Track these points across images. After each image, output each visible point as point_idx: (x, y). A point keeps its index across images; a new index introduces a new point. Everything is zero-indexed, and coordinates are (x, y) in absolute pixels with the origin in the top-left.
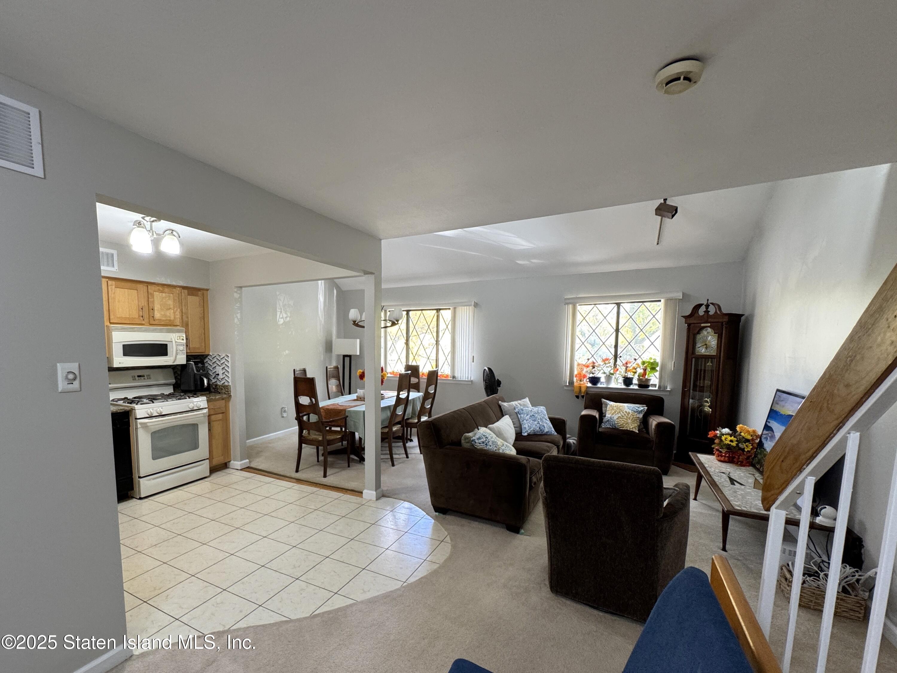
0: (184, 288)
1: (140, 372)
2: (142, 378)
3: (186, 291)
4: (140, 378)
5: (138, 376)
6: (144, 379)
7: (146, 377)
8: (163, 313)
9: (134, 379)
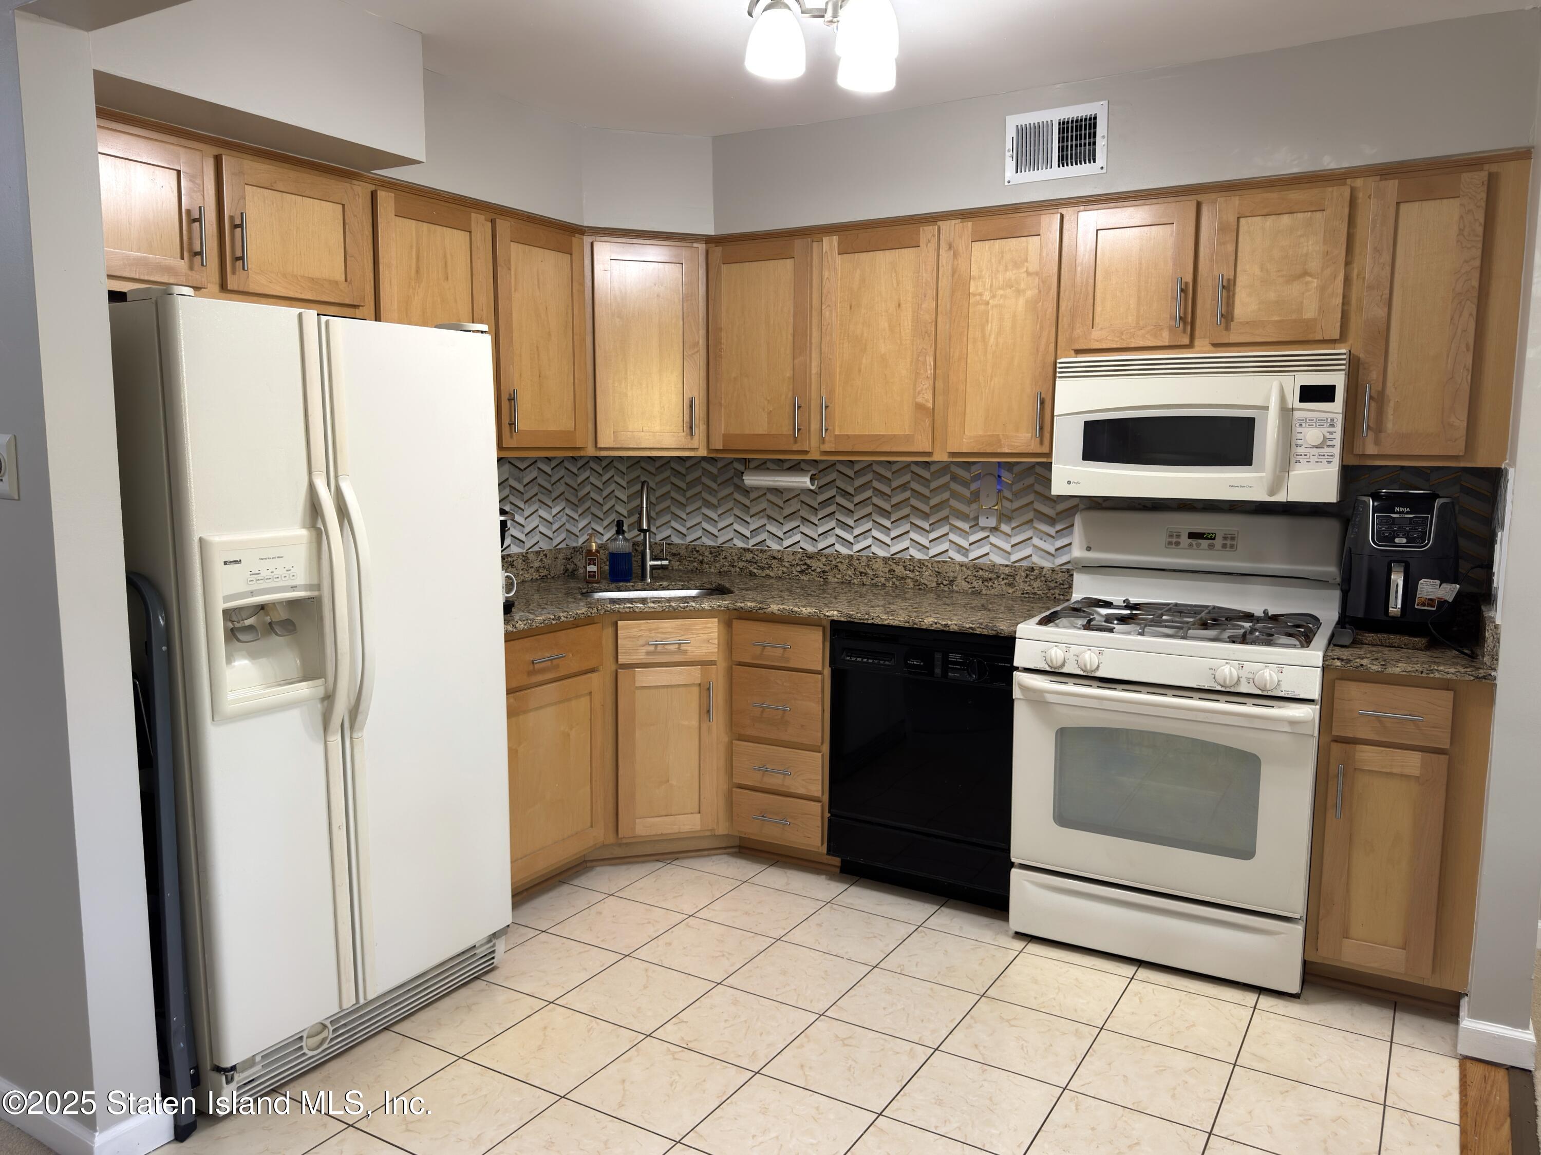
0: (1384, 172)
1: (1200, 523)
2: (1204, 543)
3: (1392, 186)
4: (1194, 542)
5: (1192, 536)
6: (1211, 547)
7: (1218, 542)
8: (1272, 296)
9: (1173, 542)
